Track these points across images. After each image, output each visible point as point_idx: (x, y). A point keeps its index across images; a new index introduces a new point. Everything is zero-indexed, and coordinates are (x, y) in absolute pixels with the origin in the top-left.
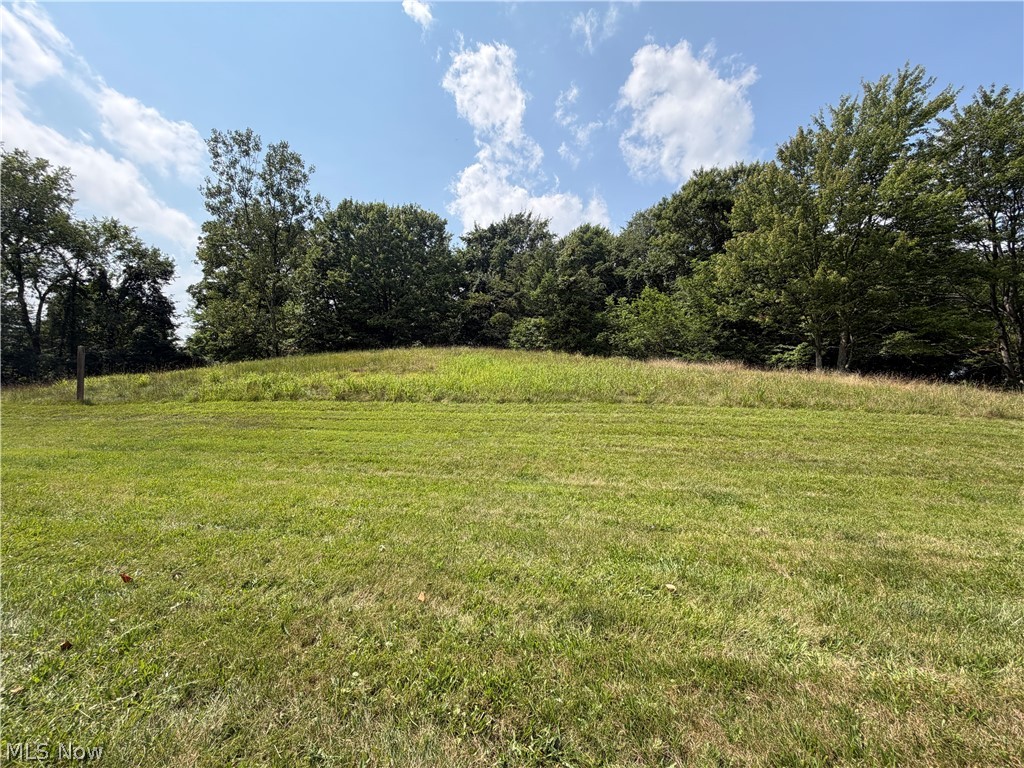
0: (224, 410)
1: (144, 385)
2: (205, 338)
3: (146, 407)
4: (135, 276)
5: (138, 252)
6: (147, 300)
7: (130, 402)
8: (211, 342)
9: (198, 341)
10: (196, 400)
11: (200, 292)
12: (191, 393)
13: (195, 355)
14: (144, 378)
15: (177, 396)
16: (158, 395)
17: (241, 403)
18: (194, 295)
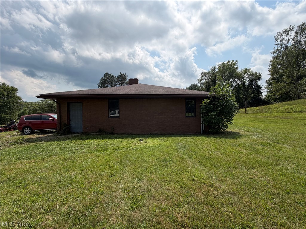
0: (279, 115)
1: (257, 110)
2: (271, 95)
3: (259, 114)
4: (251, 81)
5: (252, 74)
6: (254, 87)
7: (256, 113)
8: (273, 96)
9: (269, 96)
10: (271, 113)
11: (269, 82)
12: (270, 111)
13: (268, 100)
14: (258, 108)
15: (266, 112)
16: (262, 112)
17: (283, 114)
18: (268, 83)
